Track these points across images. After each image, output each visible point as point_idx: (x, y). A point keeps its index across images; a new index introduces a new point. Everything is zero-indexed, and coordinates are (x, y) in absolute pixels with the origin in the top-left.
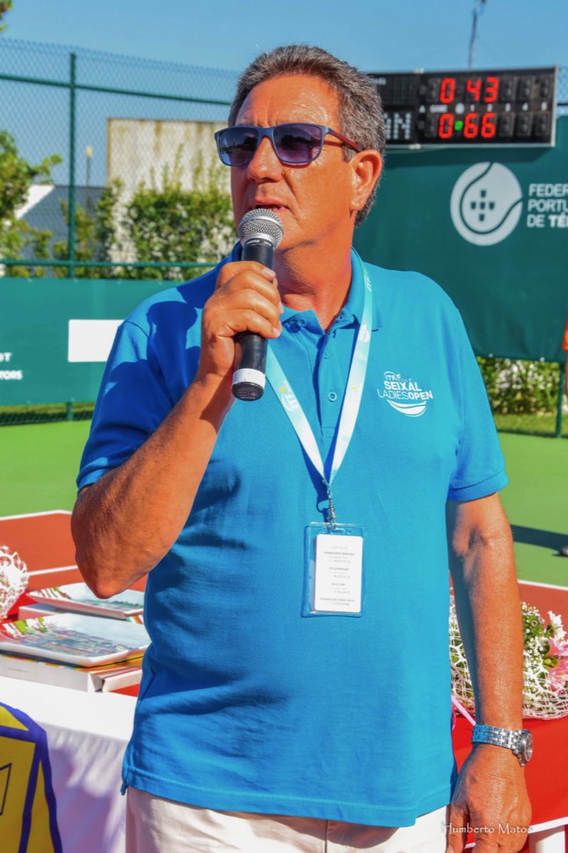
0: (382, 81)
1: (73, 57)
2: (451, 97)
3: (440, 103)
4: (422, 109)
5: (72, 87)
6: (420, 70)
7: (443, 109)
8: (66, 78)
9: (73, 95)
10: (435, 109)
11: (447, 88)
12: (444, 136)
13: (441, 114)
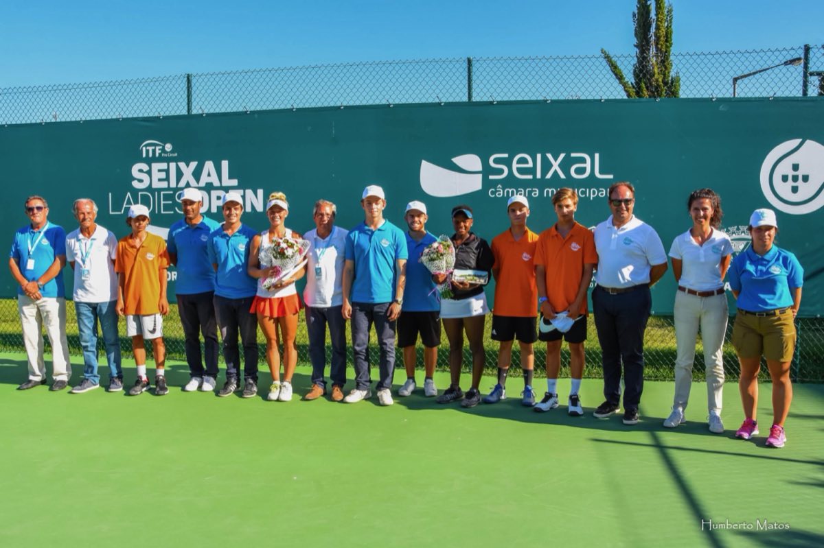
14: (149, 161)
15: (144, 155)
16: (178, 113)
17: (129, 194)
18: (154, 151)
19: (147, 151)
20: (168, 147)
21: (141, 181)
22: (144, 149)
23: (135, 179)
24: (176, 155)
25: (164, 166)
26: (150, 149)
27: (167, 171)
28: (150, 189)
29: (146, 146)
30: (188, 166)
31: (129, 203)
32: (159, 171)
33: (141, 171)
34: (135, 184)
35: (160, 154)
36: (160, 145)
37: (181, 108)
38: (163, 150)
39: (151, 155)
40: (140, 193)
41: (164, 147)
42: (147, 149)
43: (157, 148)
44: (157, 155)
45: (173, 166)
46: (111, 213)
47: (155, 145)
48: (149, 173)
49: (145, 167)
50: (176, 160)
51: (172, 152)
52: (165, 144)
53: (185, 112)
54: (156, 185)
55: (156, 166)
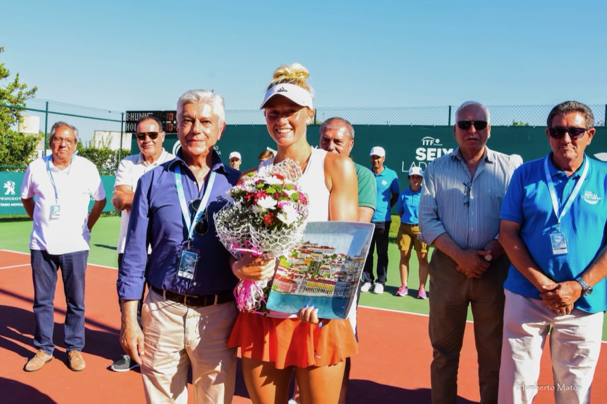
0: (152, 114)
1: (47, 103)
2: (172, 119)
3: (169, 120)
4: (164, 122)
5: (47, 112)
6: (163, 110)
7: (170, 122)
8: (45, 110)
9: (47, 115)
10: (167, 122)
11: (171, 116)
12: (170, 130)
13: (169, 124)
14: (426, 147)
15: (424, 144)
16: (444, 124)
17: (414, 163)
18: (429, 143)
19: (426, 142)
20: (438, 141)
21: (421, 157)
22: (424, 141)
23: (417, 155)
24: (441, 145)
25: (435, 150)
26: (427, 141)
27: (436, 153)
28: (426, 161)
29: (425, 139)
30: (448, 150)
31: (413, 166)
32: (432, 152)
33: (421, 152)
34: (418, 158)
35: (433, 144)
36: (432, 140)
37: (446, 122)
38: (435, 142)
39: (427, 144)
40: (420, 163)
41: (435, 141)
42: (426, 141)
43: (431, 141)
44: (431, 144)
45: (439, 150)
46: (403, 171)
47: (430, 139)
48: (426, 153)
49: (424, 150)
50: (441, 147)
51: (440, 143)
52: (436, 139)
53: (447, 124)
54: (429, 159)
55: (429, 150)
